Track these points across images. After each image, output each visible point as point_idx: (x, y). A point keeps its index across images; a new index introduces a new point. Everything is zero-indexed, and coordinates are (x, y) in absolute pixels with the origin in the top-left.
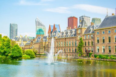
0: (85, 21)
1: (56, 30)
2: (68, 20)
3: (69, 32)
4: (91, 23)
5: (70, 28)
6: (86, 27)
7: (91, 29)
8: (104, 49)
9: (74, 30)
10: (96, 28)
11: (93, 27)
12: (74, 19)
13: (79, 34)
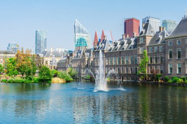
0: (150, 25)
1: (105, 39)
2: (125, 23)
3: (125, 42)
4: (160, 28)
5: (128, 36)
6: (152, 35)
7: (160, 37)
8: (180, 68)
9: (132, 40)
10: (167, 35)
11: (163, 34)
12: (134, 21)
13: (142, 45)
